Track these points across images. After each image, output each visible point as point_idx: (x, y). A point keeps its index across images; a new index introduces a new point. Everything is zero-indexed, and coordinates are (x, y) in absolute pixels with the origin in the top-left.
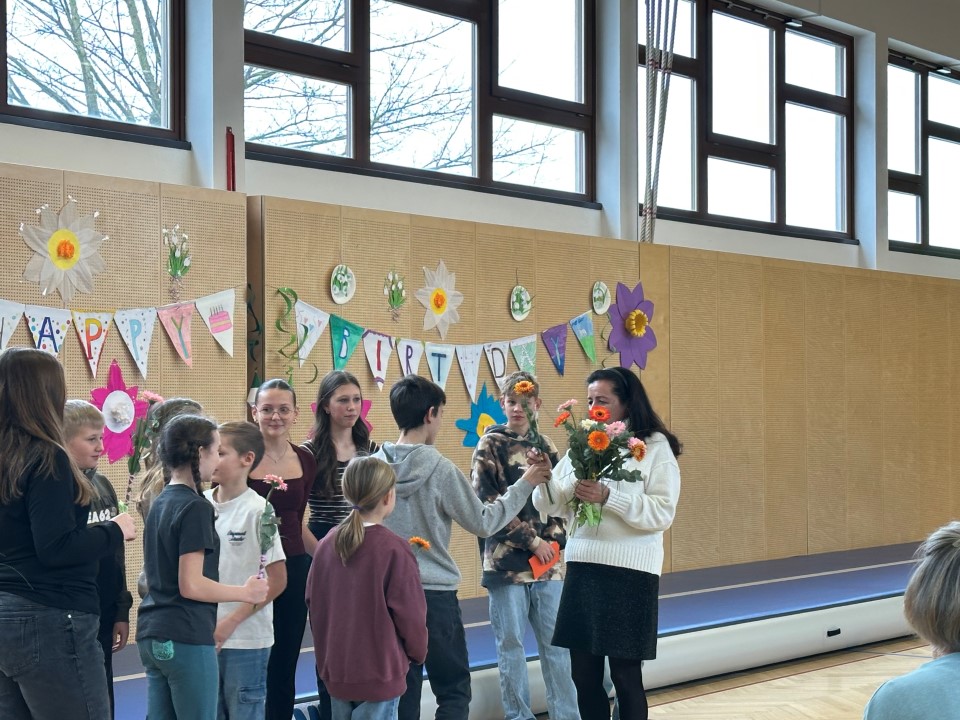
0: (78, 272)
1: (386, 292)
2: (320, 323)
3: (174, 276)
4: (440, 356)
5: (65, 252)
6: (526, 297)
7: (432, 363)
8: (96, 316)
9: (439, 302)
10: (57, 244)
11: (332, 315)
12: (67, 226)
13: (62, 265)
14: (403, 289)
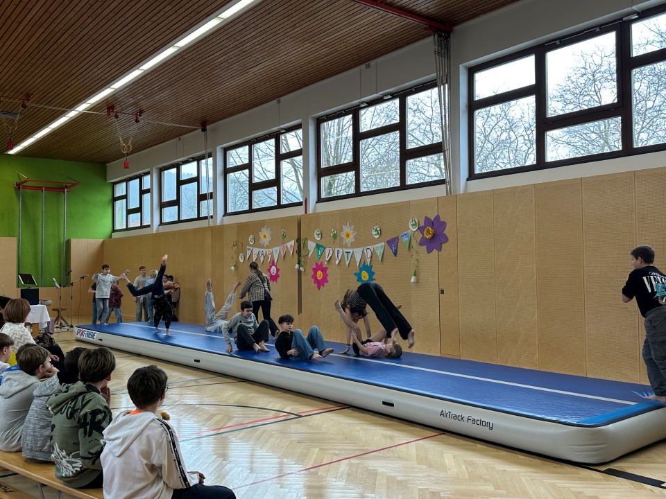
0: (267, 241)
1: (331, 235)
2: (314, 246)
3: (283, 239)
4: (348, 252)
5: (265, 237)
6: (379, 229)
7: (346, 255)
8: (270, 249)
11: (317, 244)
12: (265, 231)
13: (264, 240)
14: (336, 233)
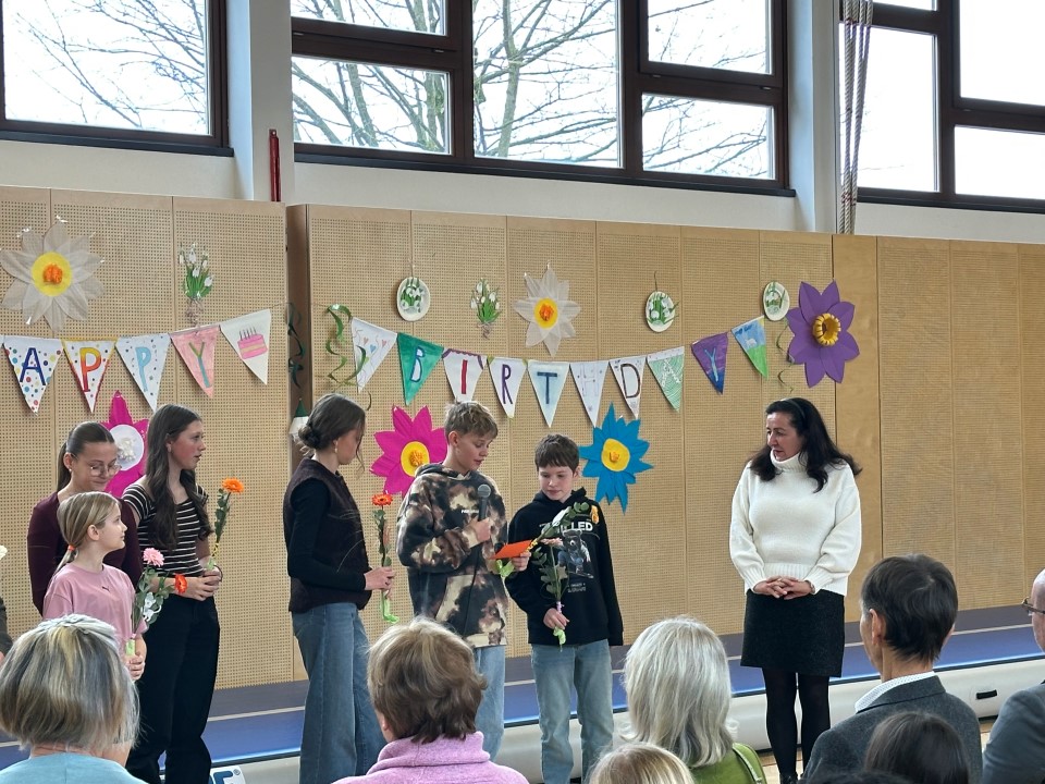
0: (70, 299)
1: (474, 305)
2: (384, 343)
3: (192, 297)
4: (548, 375)
5: (53, 277)
6: (667, 303)
7: (539, 384)
8: (93, 344)
9: (546, 314)
10: (42, 269)
11: (400, 335)
12: (55, 248)
13: (49, 292)
14: (496, 300)
